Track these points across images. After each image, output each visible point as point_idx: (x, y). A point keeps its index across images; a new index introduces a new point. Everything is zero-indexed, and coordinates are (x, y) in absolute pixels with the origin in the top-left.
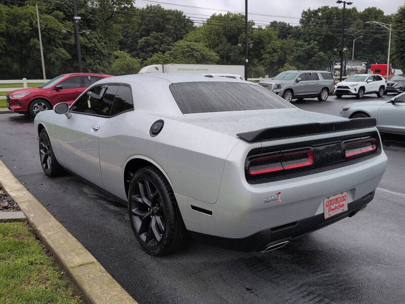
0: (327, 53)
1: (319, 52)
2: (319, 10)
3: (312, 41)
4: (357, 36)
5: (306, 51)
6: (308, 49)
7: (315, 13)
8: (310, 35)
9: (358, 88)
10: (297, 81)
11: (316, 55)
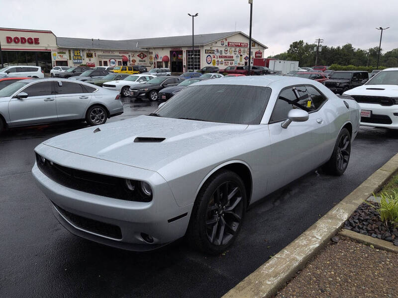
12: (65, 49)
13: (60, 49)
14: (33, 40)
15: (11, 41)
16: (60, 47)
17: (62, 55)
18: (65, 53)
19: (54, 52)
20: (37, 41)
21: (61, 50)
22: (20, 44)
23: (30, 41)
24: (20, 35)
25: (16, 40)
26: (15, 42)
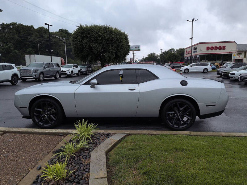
0: (19, 51)
1: (14, 50)
2: (10, 24)
3: (9, 43)
4: (41, 42)
5: (6, 49)
6: (7, 48)
7: (8, 25)
8: (6, 39)
9: (70, 71)
10: (45, 68)
11: (13, 52)
12: (243, 51)
13: (238, 51)
14: (222, 47)
15: (209, 49)
16: (239, 50)
17: (239, 55)
18: (242, 54)
19: (235, 54)
20: (224, 48)
21: (239, 53)
22: (214, 50)
23: (220, 48)
24: (214, 45)
25: (212, 48)
26: (211, 49)
